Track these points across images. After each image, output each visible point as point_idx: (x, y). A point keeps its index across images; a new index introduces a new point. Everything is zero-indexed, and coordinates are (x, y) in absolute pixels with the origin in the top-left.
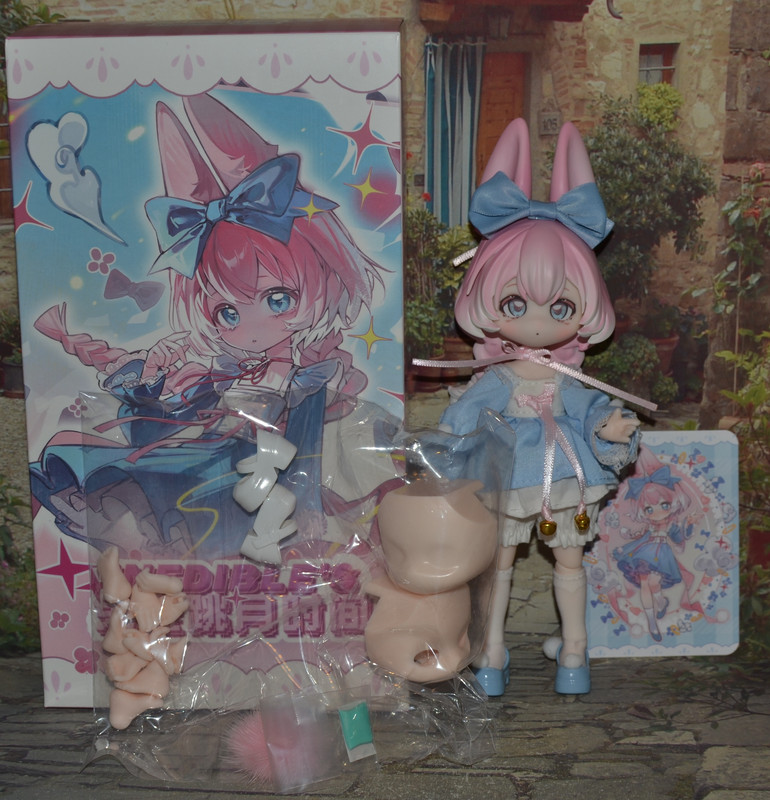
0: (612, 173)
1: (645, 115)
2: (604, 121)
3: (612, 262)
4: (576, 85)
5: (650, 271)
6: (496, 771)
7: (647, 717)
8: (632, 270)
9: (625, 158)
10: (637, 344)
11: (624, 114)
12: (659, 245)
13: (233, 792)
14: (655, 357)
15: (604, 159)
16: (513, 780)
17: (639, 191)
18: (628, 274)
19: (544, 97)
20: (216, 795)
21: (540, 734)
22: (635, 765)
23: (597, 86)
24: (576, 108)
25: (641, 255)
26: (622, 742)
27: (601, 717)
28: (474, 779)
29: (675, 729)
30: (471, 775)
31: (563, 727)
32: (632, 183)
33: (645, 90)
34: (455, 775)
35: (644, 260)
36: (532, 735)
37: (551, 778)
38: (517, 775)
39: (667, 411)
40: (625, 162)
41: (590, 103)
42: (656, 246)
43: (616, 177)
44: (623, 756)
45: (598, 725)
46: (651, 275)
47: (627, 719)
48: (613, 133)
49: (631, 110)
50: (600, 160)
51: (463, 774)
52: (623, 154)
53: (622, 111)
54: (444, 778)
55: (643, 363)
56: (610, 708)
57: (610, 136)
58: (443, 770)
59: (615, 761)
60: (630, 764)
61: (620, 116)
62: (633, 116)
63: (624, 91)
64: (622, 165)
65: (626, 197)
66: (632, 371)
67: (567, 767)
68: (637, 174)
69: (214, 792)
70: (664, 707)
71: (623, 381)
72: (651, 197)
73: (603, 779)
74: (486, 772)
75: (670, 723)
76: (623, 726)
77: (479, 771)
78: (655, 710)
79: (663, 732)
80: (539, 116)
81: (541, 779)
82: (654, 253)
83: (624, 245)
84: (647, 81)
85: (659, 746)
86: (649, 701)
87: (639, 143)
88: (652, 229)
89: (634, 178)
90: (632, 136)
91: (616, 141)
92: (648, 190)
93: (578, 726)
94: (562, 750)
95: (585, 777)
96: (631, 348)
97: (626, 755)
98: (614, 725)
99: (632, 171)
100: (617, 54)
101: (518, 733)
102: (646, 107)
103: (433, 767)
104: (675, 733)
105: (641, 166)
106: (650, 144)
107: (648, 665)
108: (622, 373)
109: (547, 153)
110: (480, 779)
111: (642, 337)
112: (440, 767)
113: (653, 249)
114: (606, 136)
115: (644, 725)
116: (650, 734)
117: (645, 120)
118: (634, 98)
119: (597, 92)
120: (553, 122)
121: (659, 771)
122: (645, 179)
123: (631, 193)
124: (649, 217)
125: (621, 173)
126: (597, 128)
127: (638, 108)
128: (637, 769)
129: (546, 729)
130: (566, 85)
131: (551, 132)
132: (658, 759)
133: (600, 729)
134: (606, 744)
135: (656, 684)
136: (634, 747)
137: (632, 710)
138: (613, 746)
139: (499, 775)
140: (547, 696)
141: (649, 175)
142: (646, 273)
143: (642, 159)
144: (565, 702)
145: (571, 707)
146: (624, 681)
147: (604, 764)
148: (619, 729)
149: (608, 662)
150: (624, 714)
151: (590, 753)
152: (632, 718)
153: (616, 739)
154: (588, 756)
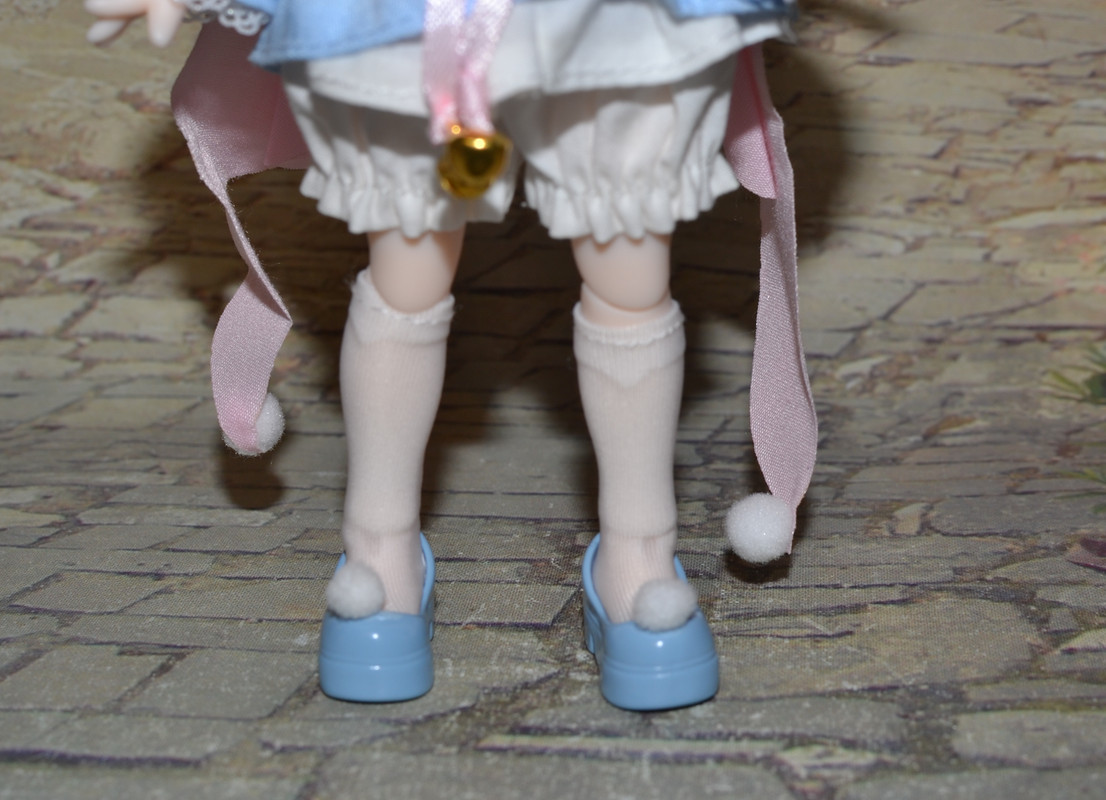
6: (731, 747)
16: (784, 774)
21: (845, 622)
26: (1077, 643)
27: (1001, 572)
28: (666, 770)
30: (658, 759)
31: (903, 602)
34: (610, 759)
36: (822, 629)
37: (899, 768)
38: (798, 759)
45: (998, 596)
51: (634, 756)
54: (577, 767)
56: (1018, 549)
58: (573, 742)
59: (1075, 705)
67: (940, 730)
73: (1055, 767)
74: (700, 748)
76: (1065, 596)
77: (681, 746)
81: (870, 770)
93: (944, 600)
94: (913, 673)
95: (999, 763)
97: (1101, 685)
98: (1041, 594)
101: (781, 620)
103: (543, 731)
107: (1080, 430)
110: (687, 772)
112: (563, 732)
129: (858, 609)
133: (1007, 607)
134: (1036, 653)
137: (1076, 551)
138: (1054, 659)
139: (742, 759)
140: (846, 516)
144: (894, 535)
145: (915, 547)
146: (1030, 473)
147: (1046, 717)
148: (1059, 605)
149: (980, 423)
150: (1059, 562)
151: (997, 680)
152: (1083, 573)
153: (1058, 637)
154: (990, 692)
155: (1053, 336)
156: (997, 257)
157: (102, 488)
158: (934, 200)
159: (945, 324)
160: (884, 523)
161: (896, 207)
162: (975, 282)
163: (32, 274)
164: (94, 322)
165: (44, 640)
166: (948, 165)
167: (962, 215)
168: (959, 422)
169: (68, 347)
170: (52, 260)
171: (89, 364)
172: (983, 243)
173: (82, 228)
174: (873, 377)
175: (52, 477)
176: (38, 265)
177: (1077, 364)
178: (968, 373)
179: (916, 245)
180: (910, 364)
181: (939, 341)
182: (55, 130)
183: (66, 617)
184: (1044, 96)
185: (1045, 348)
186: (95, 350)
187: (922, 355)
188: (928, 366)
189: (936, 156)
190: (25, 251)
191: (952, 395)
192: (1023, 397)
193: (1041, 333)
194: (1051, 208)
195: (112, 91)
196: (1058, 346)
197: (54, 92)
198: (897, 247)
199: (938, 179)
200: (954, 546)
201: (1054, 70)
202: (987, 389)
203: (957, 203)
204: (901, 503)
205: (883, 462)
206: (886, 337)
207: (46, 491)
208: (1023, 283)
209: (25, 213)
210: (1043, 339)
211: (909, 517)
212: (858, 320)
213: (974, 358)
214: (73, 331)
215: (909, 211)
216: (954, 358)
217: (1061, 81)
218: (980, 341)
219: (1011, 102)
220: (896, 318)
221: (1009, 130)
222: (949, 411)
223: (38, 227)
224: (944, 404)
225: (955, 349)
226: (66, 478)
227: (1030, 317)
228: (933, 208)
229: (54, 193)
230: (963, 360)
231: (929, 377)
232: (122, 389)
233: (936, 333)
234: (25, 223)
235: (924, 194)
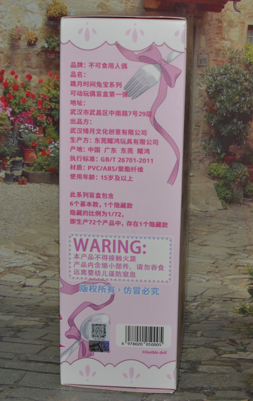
0: (232, 86)
1: (249, 59)
2: (229, 61)
3: (229, 128)
4: (216, 42)
5: (247, 133)
7: (235, 345)
8: (238, 132)
9: (238, 79)
10: (239, 167)
11: (239, 58)
12: (252, 121)
13: (37, 372)
14: (247, 174)
15: (228, 79)
17: (244, 95)
18: (236, 134)
19: (201, 48)
20: (29, 372)
22: (228, 368)
23: (227, 44)
24: (216, 54)
25: (243, 125)
26: (222, 356)
27: (213, 344)
29: (248, 351)
31: (195, 348)
32: (241, 91)
33: (249, 47)
35: (244, 128)
37: (188, 372)
39: (251, 199)
40: (238, 81)
41: (223, 52)
42: (250, 122)
43: (233, 88)
44: (223, 363)
45: (211, 348)
46: (247, 135)
47: (225, 345)
48: (233, 66)
49: (242, 56)
50: (226, 79)
52: (237, 77)
53: (238, 56)
55: (241, 176)
56: (217, 340)
57: (231, 68)
59: (219, 365)
60: (226, 367)
61: (237, 59)
62: (243, 59)
63: (239, 47)
64: (236, 82)
65: (237, 98)
66: (235, 179)
67: (196, 367)
68: (243, 87)
69: (29, 371)
70: (243, 340)
71: (231, 184)
72: (249, 98)
73: (213, 374)
75: (245, 348)
76: (223, 349)
78: (238, 342)
79: (242, 352)
80: (198, 57)
81: (184, 372)
82: (249, 125)
83: (235, 120)
84: (251, 43)
85: (240, 359)
86: (236, 337)
87: (245, 72)
88: (249, 113)
89: (242, 89)
90: (242, 69)
91: (234, 70)
92: (248, 95)
93: (202, 347)
94: (194, 359)
95: (205, 373)
96: (236, 168)
97: (224, 362)
98: (219, 348)
99: (241, 86)
100: (237, 29)
102: (249, 55)
104: (248, 353)
105: (246, 83)
106: (250, 73)
107: (236, 319)
108: (231, 180)
109: (201, 74)
111: (241, 164)
113: (249, 123)
114: (229, 68)
115: (233, 349)
116: (236, 353)
117: (249, 61)
118: (244, 51)
119: (226, 46)
120: (204, 60)
121: (240, 371)
122: (247, 90)
123: (240, 96)
124: (247, 107)
125: (235, 86)
126: (225, 64)
127: (246, 56)
128: (229, 369)
129: (187, 348)
130: (211, 42)
131: (203, 64)
132: (239, 365)
133: (212, 350)
134: (215, 357)
135: (239, 329)
136: (228, 359)
137: (228, 341)
138: (218, 358)
141: (249, 88)
142: (245, 134)
143: (246, 80)
144: (196, 336)
145: (199, 339)
146: (224, 326)
147: (214, 367)
148: (221, 350)
149: (217, 316)
150: (224, 343)
151: (207, 361)
152: (227, 345)
153: (220, 355)
154: (206, 362)
155: (233, 300)
156: (224, 284)
157: (51, 318)
158: (212, 272)
159: (213, 296)
160: (195, 334)
161: (205, 273)
162: (219, 288)
163: (34, 274)
164: (46, 284)
165: (48, 345)
166: (215, 265)
167: (218, 275)
168: (213, 316)
169: (41, 289)
170: (38, 271)
171: (45, 293)
172: (221, 281)
173: (45, 266)
174: (198, 306)
175: (41, 316)
176: (35, 272)
177: (238, 306)
178: (216, 306)
179: (208, 280)
180: (205, 304)
181: (211, 300)
182: (41, 246)
183: (51, 341)
184: (235, 253)
185: (232, 302)
186: (46, 290)
187: (207, 302)
188: (209, 304)
189: (213, 264)
190: (33, 269)
191: (213, 310)
192: (226, 312)
193: (231, 299)
194: (235, 275)
195: (53, 240)
196: (234, 302)
197: (42, 239)
198: (204, 281)
199: (213, 268)
200: (206, 339)
201: (236, 249)
202: (219, 310)
203: (216, 273)
204: (198, 331)
205: (197, 323)
206: (201, 298)
207: (41, 318)
208: (229, 289)
209: (33, 262)
210: (231, 300)
211: (199, 333)
212: (196, 294)
213: (218, 303)
214: (42, 286)
215: (207, 274)
216: (214, 303)
217: (238, 251)
218: (219, 300)
219: (228, 254)
220: (203, 294)
221: (227, 259)
222: (211, 314)
223: (35, 265)
224: (211, 312)
225: (214, 301)
226: (44, 316)
227: (230, 296)
228: (212, 273)
229: (39, 258)
230: (215, 304)
231: (208, 307)
232: (52, 299)
233: (211, 298)
234: (33, 264)
235: (211, 270)
